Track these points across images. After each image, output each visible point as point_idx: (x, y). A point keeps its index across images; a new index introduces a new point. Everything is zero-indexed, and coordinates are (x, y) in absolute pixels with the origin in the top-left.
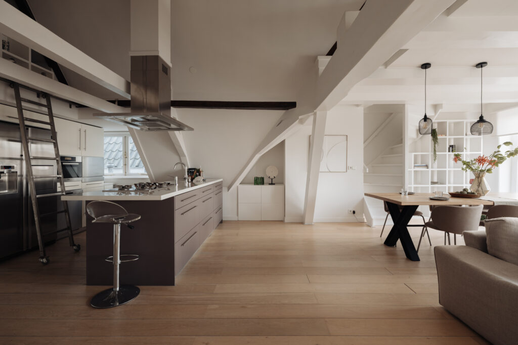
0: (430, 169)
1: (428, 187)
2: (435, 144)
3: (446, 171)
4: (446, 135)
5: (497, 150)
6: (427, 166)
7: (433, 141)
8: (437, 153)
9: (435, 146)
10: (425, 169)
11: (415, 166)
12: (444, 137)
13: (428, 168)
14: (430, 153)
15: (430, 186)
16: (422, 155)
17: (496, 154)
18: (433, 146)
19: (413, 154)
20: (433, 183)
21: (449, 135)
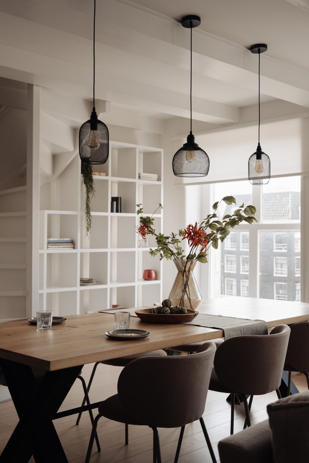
0: (78, 251)
1: (75, 292)
2: (88, 192)
3: (106, 253)
4: (107, 175)
5: (212, 212)
6: (73, 243)
7: (84, 186)
8: (92, 213)
9: (88, 197)
10: (67, 250)
11: (49, 243)
12: (102, 177)
13: (74, 248)
14: (79, 213)
15: (79, 288)
16: (62, 216)
17: (211, 221)
18: (85, 195)
19: (47, 212)
20: (84, 282)
21: (113, 176)
